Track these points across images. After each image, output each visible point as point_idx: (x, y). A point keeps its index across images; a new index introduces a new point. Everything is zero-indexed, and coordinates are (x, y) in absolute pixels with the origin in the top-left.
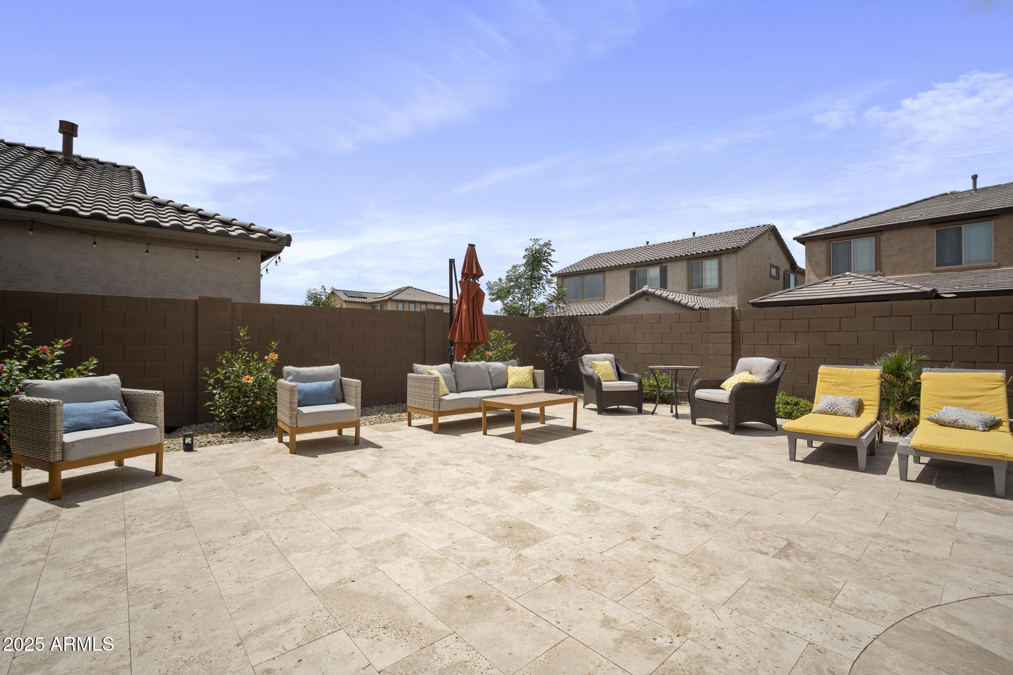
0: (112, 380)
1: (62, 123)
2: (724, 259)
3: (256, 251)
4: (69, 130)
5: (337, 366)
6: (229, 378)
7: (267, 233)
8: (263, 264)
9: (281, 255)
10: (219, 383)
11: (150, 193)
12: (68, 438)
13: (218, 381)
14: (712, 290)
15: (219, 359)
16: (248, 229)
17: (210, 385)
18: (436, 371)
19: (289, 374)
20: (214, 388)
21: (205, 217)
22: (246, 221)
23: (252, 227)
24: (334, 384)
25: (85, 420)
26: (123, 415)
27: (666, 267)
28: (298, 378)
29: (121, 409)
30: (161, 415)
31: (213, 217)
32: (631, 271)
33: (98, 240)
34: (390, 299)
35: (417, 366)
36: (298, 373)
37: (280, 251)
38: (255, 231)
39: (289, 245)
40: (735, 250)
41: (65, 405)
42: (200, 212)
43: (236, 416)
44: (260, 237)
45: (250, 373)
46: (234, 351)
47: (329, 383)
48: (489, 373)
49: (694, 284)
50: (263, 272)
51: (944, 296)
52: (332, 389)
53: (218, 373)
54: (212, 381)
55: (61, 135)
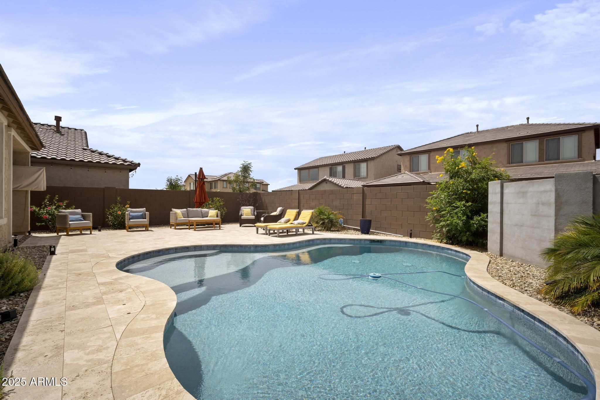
0: (79, 211)
1: (56, 117)
2: (369, 162)
3: (128, 169)
4: (58, 119)
5: (145, 208)
6: (114, 212)
7: (131, 162)
8: (130, 173)
9: (136, 170)
10: (110, 214)
11: (90, 147)
12: (70, 223)
13: (110, 213)
14: (364, 178)
15: (111, 207)
16: (124, 161)
17: (108, 214)
18: (178, 211)
19: (129, 210)
20: (109, 216)
21: (109, 157)
22: (124, 158)
23: (126, 160)
24: (143, 214)
25: (73, 219)
26: (82, 219)
27: (345, 166)
28: (132, 212)
29: (82, 217)
30: (91, 219)
31: (112, 157)
32: (330, 168)
33: (72, 167)
34: (219, 180)
35: (173, 209)
36: (131, 210)
37: (136, 169)
38: (127, 162)
39: (139, 166)
40: (373, 159)
41: (70, 216)
42: (108, 154)
43: (116, 224)
44: (128, 165)
45: (120, 211)
46: (116, 204)
47: (141, 213)
48: (202, 212)
49: (357, 175)
50: (130, 176)
51: (432, 183)
52: (142, 215)
53: (110, 211)
54: (108, 213)
55: (56, 121)
